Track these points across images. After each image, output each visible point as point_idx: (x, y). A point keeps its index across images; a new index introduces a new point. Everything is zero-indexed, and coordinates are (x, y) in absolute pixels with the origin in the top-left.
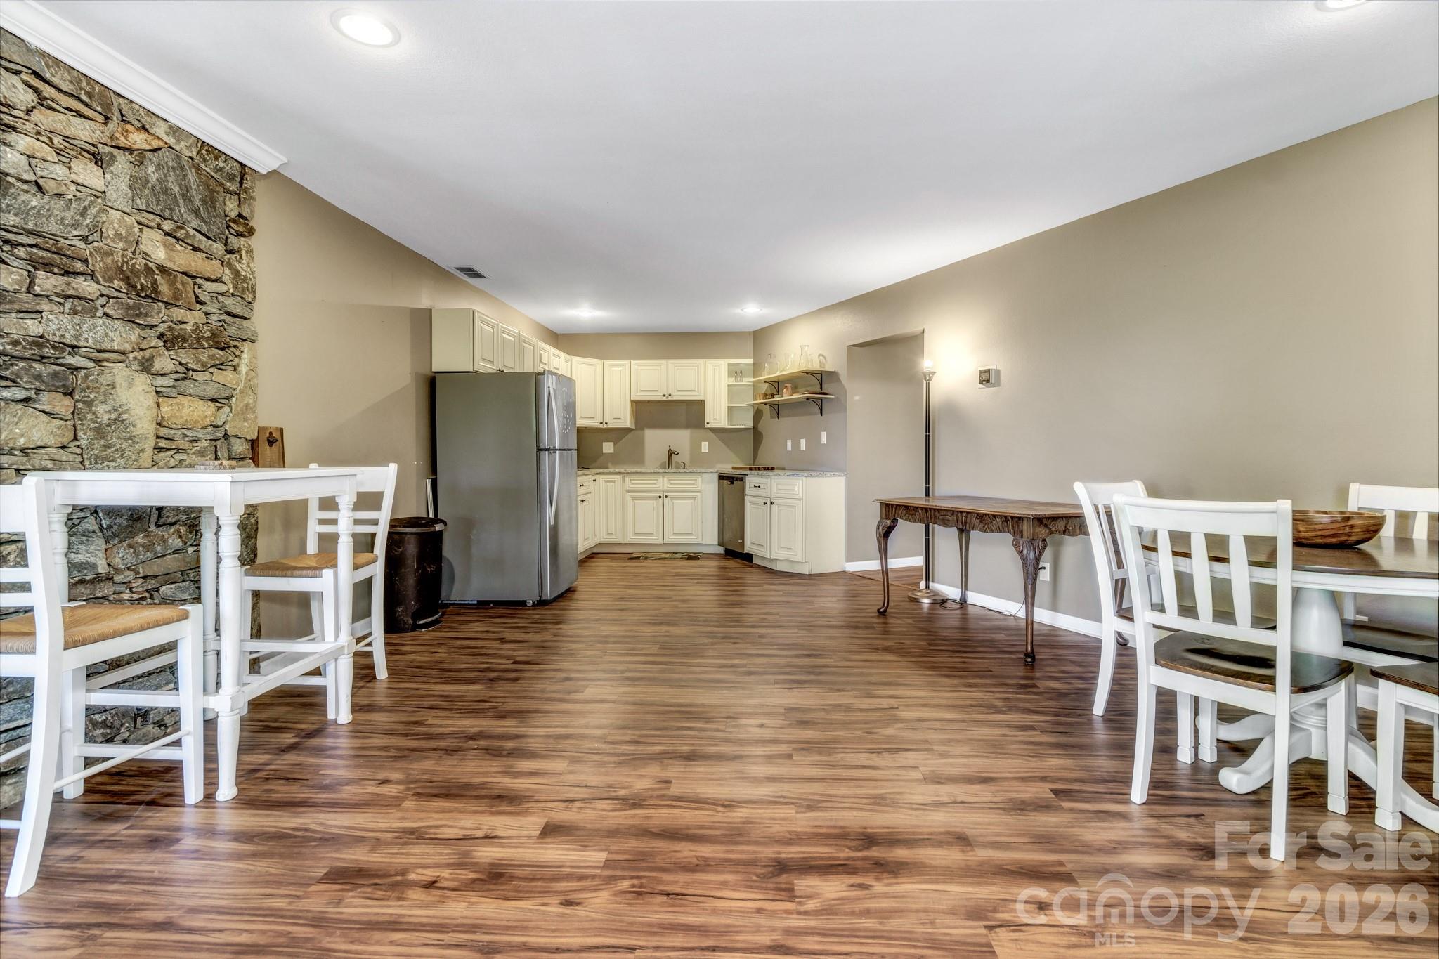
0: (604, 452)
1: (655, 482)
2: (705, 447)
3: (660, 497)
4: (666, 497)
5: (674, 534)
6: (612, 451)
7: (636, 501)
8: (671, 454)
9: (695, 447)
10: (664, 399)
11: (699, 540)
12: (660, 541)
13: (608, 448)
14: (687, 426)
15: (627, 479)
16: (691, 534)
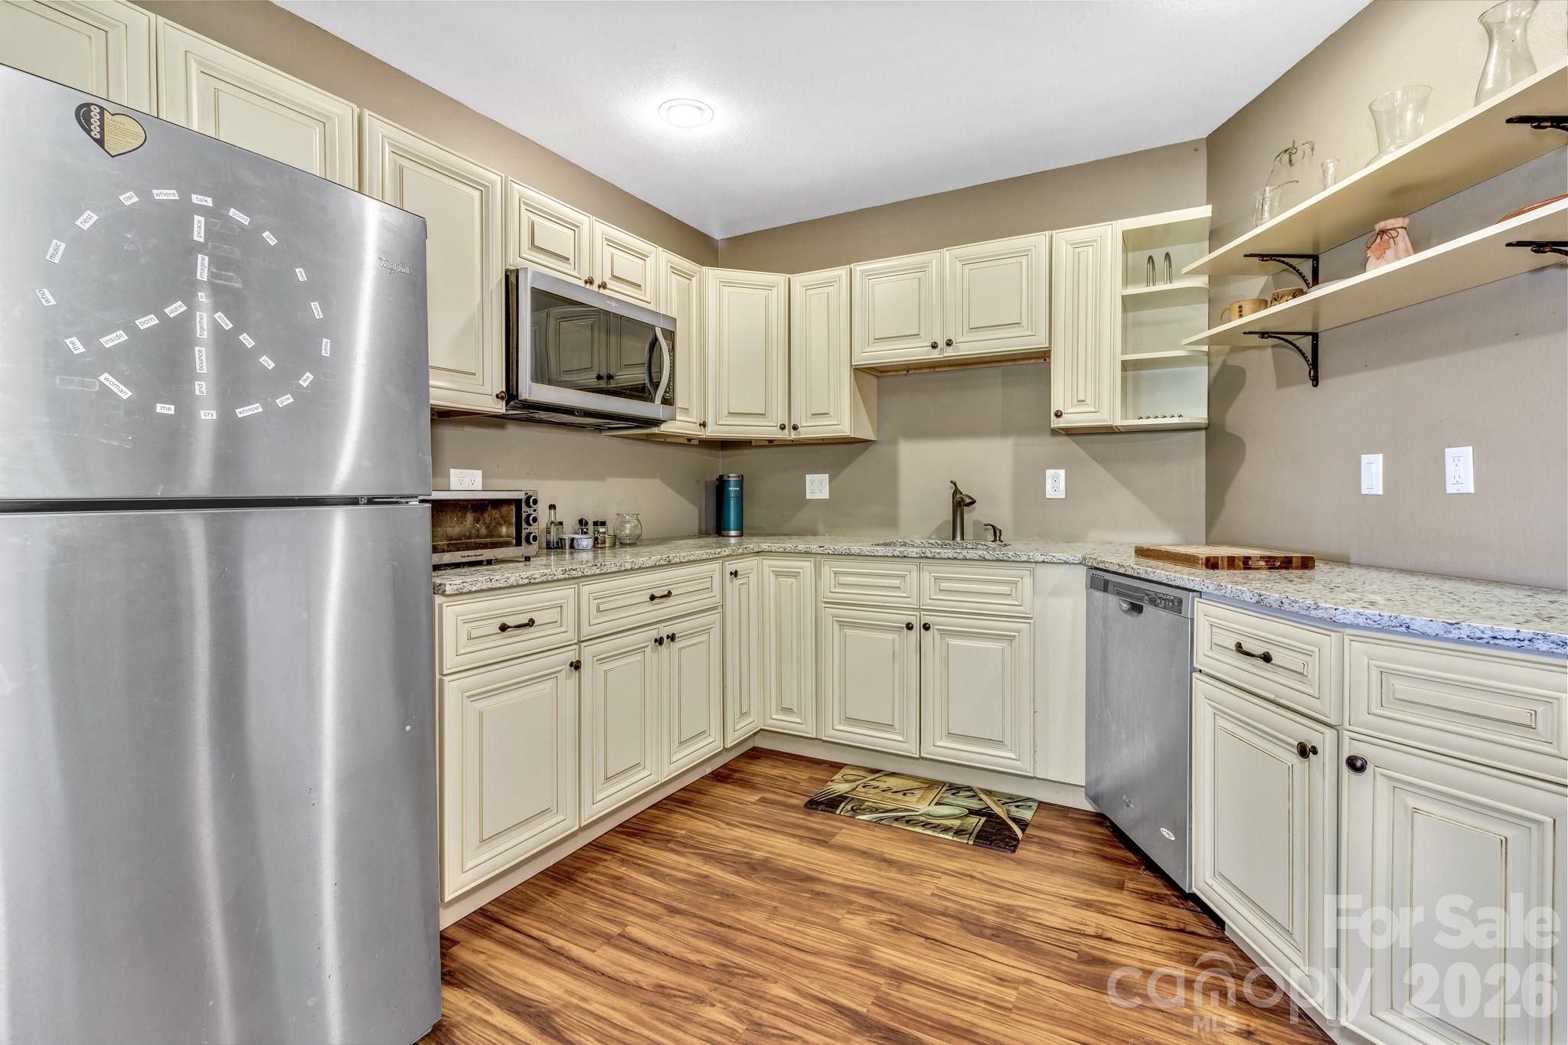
0: (809, 496)
1: (896, 582)
2: (1055, 484)
3: (909, 627)
4: (926, 627)
5: (951, 735)
6: (825, 494)
7: (849, 632)
8: (961, 503)
9: (1028, 484)
10: (935, 355)
11: (1024, 767)
12: (911, 749)
13: (817, 486)
14: (1005, 430)
15: (827, 570)
16: (1000, 743)
